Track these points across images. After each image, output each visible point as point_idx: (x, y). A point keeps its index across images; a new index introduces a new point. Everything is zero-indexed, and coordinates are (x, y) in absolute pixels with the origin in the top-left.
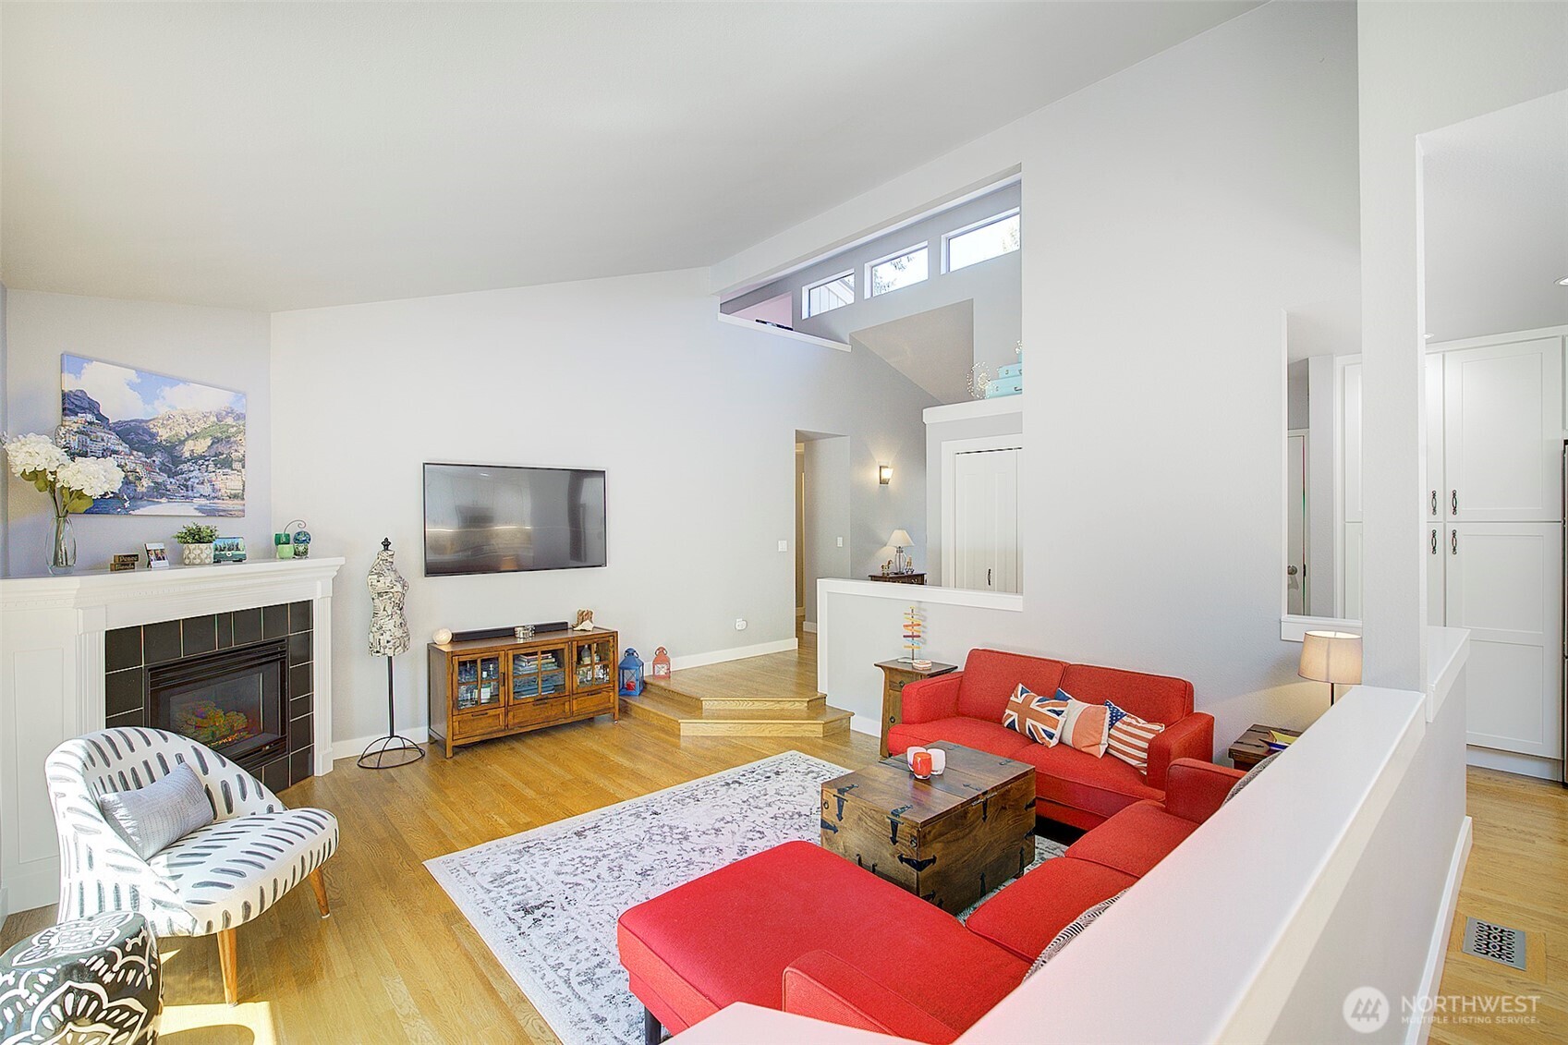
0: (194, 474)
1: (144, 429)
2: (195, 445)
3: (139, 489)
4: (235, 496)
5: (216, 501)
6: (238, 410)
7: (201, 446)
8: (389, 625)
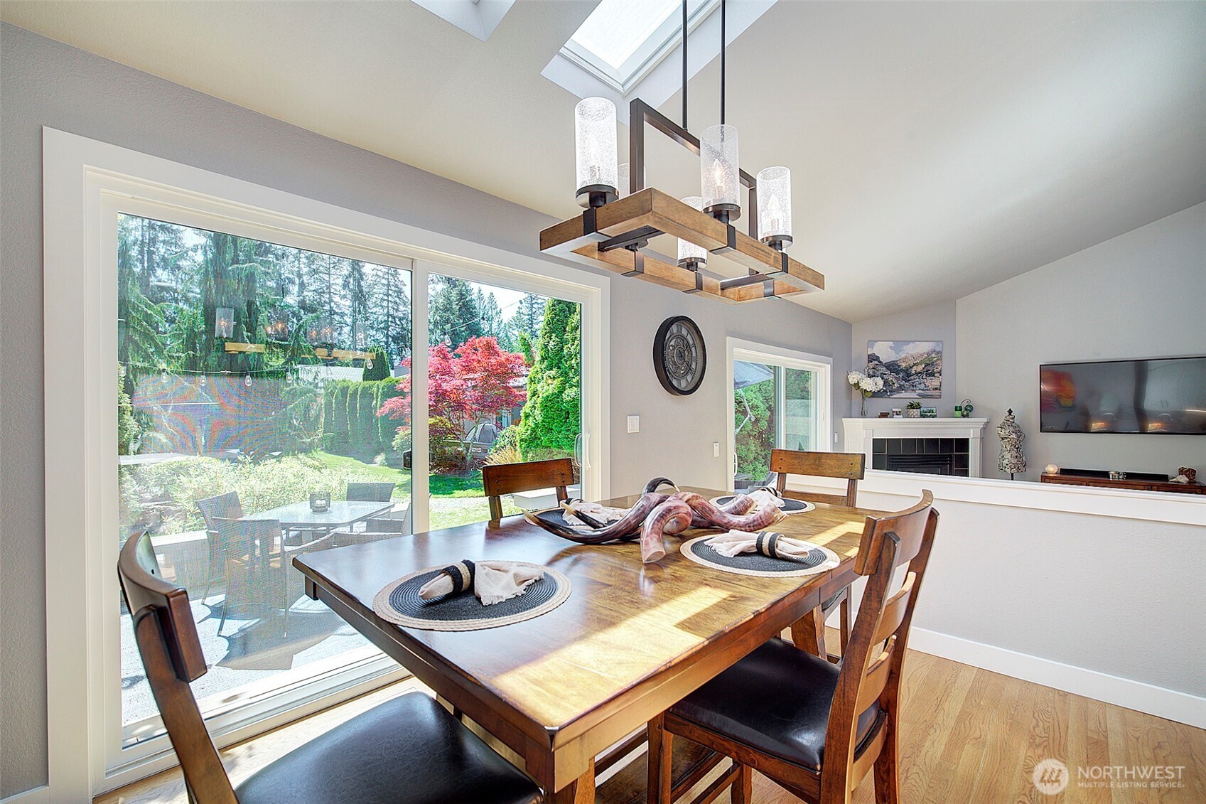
0: (916, 380)
1: (895, 364)
2: (917, 368)
3: (893, 387)
4: (936, 389)
5: (927, 391)
6: (938, 349)
7: (920, 368)
8: (1008, 455)
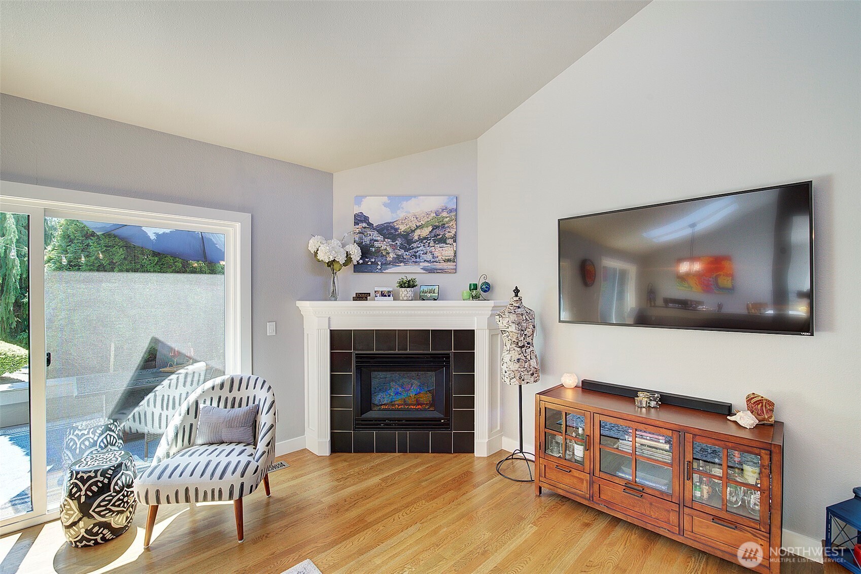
0: (420, 248)
1: (391, 227)
2: (421, 232)
3: (388, 259)
4: (449, 260)
5: (435, 264)
6: (451, 207)
7: (425, 232)
